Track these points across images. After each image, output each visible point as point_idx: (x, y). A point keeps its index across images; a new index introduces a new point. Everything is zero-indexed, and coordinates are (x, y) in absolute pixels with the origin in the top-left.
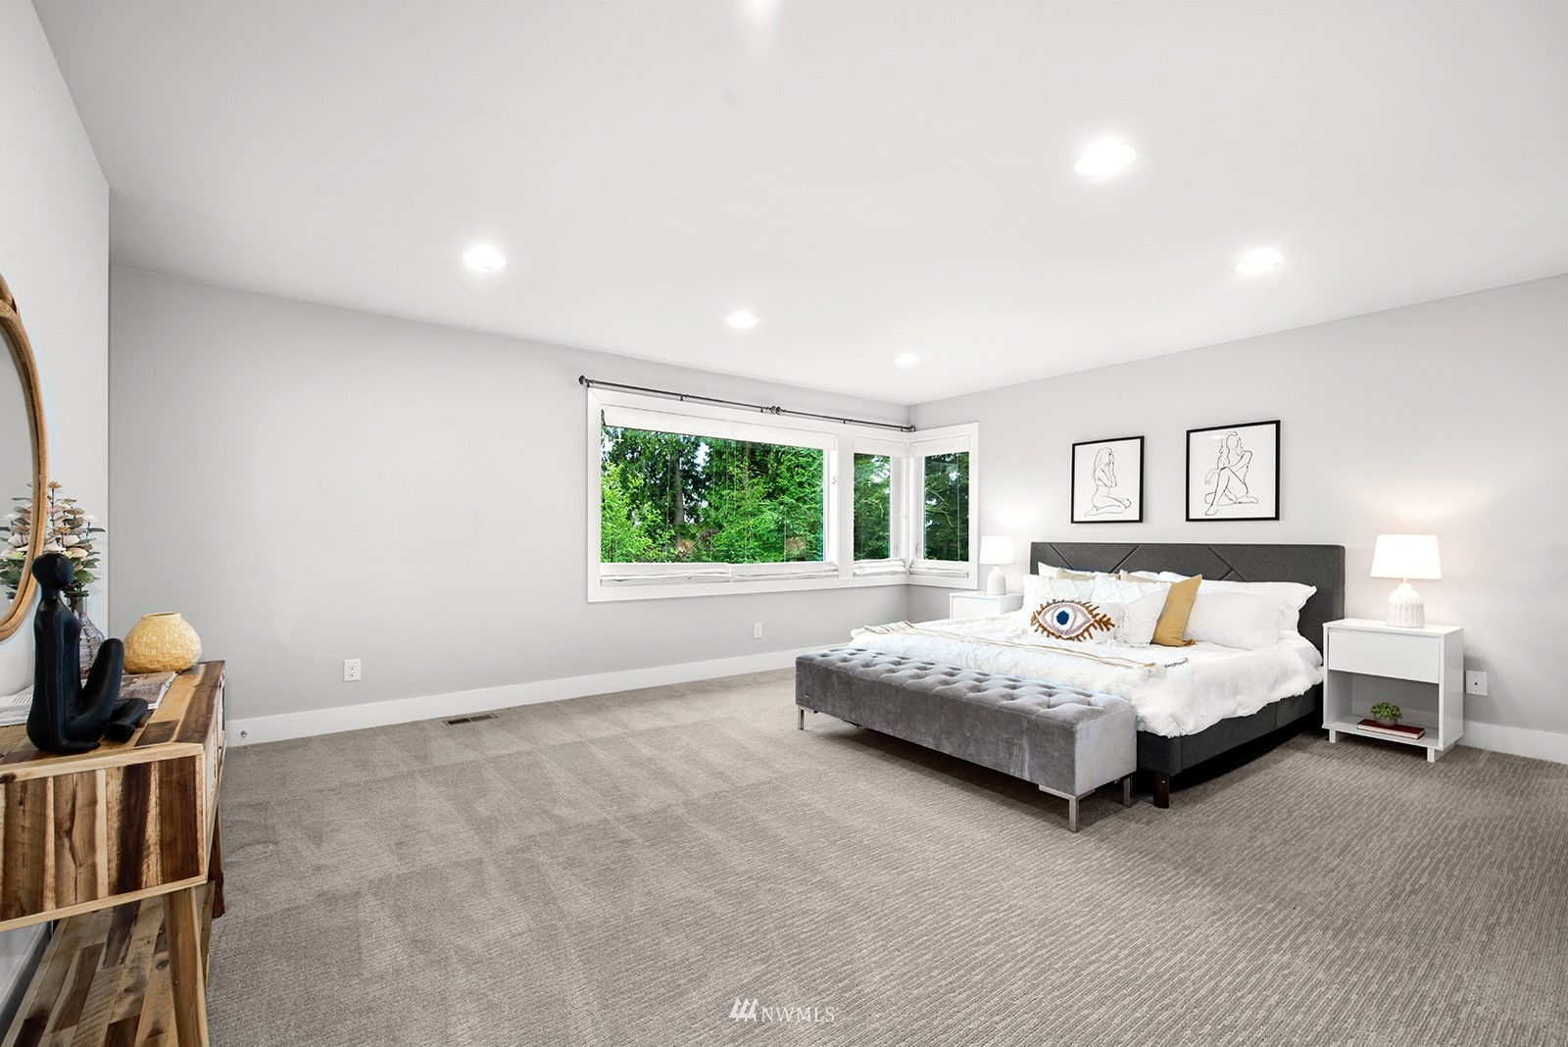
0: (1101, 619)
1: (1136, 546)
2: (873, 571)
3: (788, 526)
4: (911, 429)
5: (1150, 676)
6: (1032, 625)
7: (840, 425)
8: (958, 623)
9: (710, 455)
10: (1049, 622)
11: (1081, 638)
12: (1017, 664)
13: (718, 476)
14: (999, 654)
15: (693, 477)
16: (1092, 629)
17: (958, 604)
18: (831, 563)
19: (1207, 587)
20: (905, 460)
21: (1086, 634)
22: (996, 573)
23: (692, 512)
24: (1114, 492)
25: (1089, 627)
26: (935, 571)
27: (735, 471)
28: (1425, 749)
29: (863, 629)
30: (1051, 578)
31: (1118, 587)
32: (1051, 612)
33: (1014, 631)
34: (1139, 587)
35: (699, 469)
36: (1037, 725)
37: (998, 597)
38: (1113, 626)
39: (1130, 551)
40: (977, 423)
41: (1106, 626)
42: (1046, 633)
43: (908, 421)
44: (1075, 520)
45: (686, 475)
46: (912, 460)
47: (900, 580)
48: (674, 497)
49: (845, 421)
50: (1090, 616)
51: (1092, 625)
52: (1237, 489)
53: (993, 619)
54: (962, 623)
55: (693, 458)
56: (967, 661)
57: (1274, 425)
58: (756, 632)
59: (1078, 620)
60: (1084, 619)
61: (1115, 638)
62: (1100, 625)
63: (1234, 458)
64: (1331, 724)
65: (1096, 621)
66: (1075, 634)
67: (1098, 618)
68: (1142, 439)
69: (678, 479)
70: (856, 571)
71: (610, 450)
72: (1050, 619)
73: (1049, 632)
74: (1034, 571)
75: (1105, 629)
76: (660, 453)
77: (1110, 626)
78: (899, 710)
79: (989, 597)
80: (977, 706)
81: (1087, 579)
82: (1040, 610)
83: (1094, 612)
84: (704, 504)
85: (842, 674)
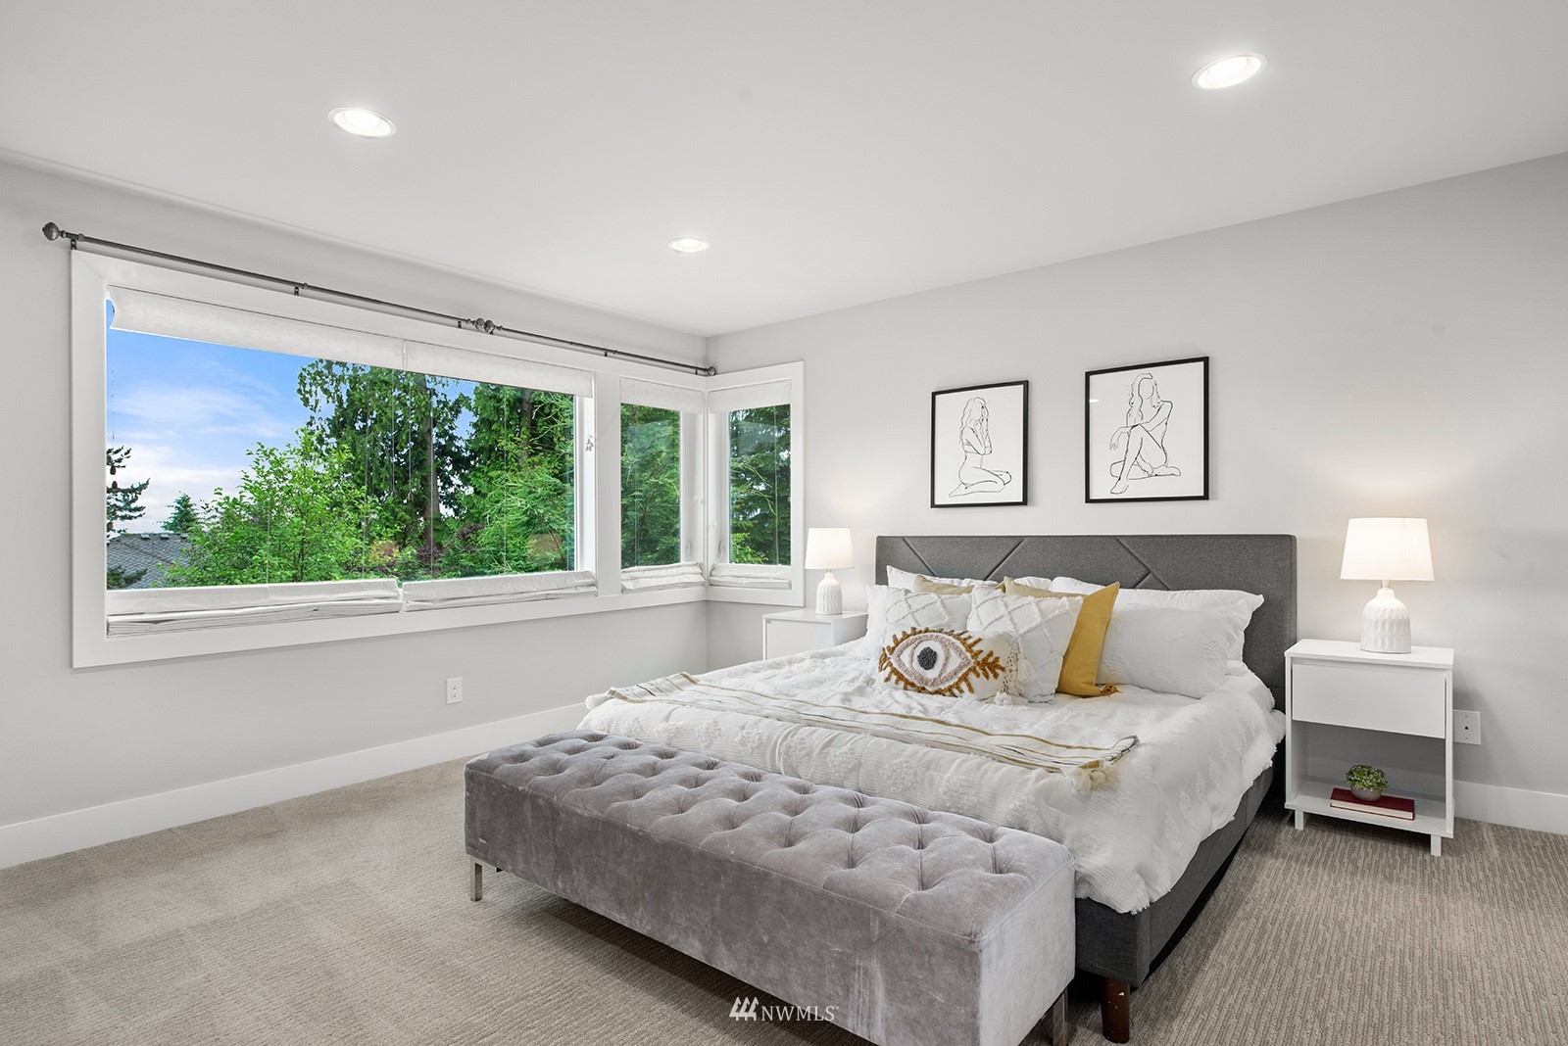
0: (985, 660)
1: (1019, 540)
2: (653, 582)
3: (541, 517)
4: (709, 371)
5: (1093, 788)
6: (881, 669)
7: (598, 359)
8: (771, 667)
9: (475, 425)
10: (907, 665)
11: (956, 691)
12: (860, 764)
13: (486, 455)
14: (828, 744)
15: (451, 454)
16: (972, 676)
17: (773, 635)
18: (586, 574)
19: (1127, 600)
20: (701, 416)
21: (963, 685)
22: (828, 581)
23: (450, 501)
24: (990, 462)
25: (966, 674)
26: (745, 581)
27: (511, 446)
28: (1428, 837)
29: (606, 694)
30: (907, 592)
31: (1006, 606)
32: (908, 651)
33: (853, 681)
34: (1037, 603)
35: (459, 443)
36: (900, 930)
37: (830, 619)
38: (1003, 669)
39: (1012, 547)
40: (802, 362)
41: (993, 671)
42: (902, 684)
43: (706, 359)
44: (936, 503)
45: (443, 451)
46: (711, 417)
47: (694, 594)
48: (425, 480)
49: (606, 352)
50: (969, 655)
51: (973, 670)
52: (1153, 456)
53: (824, 656)
54: (778, 666)
55: (451, 428)
56: (773, 758)
57: (1202, 363)
58: (450, 692)
59: (951, 662)
60: (959, 661)
61: (1006, 689)
62: (984, 670)
63: (1149, 411)
64: (1299, 801)
65: (978, 663)
66: (947, 685)
67: (980, 658)
68: (1026, 384)
69: (432, 457)
70: (625, 584)
71: (331, 414)
72: (908, 660)
73: (907, 683)
74: (882, 578)
75: (991, 675)
76: (402, 422)
77: (998, 671)
78: (639, 880)
79: (819, 618)
80: (784, 882)
81: (960, 591)
82: (892, 645)
83: (975, 649)
84: (470, 491)
85: (541, 801)
